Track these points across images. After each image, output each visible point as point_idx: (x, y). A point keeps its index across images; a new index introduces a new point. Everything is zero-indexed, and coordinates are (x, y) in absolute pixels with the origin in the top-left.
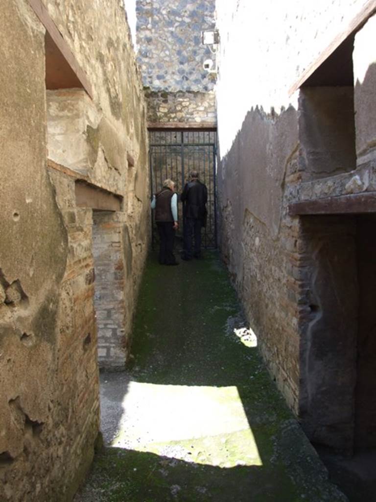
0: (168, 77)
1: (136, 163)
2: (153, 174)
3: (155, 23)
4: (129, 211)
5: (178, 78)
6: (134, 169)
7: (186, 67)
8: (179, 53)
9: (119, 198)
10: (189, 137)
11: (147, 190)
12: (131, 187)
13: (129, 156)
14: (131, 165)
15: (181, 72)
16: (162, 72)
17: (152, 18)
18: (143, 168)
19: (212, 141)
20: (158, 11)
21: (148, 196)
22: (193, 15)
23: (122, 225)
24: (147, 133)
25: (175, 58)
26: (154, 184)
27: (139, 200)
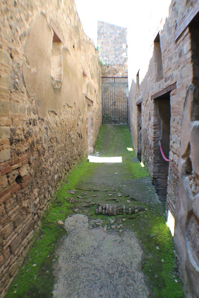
0: (110, 56)
1: (97, 91)
2: (103, 94)
3: (104, 37)
4: (95, 107)
5: (114, 56)
6: (96, 93)
7: (117, 53)
8: (114, 47)
9: (92, 102)
10: (117, 80)
11: (101, 100)
12: (95, 99)
13: (95, 89)
14: (95, 92)
15: (115, 54)
16: (107, 54)
17: (103, 35)
18: (99, 92)
19: (126, 82)
20: (106, 33)
21: (101, 103)
22: (120, 34)
23: (93, 110)
24: (101, 79)
25: (113, 49)
26: (103, 98)
27: (97, 103)
